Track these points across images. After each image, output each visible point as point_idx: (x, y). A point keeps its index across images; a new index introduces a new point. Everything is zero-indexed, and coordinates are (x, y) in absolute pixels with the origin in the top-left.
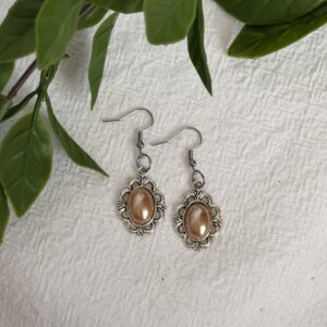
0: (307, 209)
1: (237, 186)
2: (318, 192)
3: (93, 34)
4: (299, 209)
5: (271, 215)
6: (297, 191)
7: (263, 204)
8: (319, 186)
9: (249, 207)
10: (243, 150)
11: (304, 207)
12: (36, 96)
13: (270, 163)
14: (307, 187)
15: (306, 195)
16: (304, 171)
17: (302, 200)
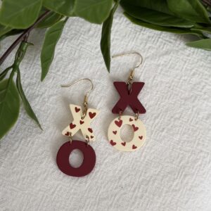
0: (139, 204)
1: (96, 182)
2: (147, 194)
4: (133, 203)
5: (115, 204)
6: (134, 191)
7: (112, 196)
8: (148, 191)
9: (101, 197)
10: (104, 160)
11: (137, 203)
12: (11, 70)
13: (121, 170)
14: (141, 190)
15: (139, 195)
16: (141, 179)
17: (136, 197)
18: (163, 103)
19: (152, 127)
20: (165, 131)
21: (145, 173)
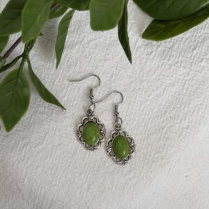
0: (186, 134)
1: (144, 119)
2: (193, 124)
3: (59, 21)
4: (181, 134)
5: (164, 137)
6: (180, 123)
7: (159, 130)
9: (150, 132)
10: (149, 97)
11: (184, 133)
12: (22, 58)
13: (165, 105)
14: (187, 121)
15: (186, 125)
16: (185, 110)
17: (183, 128)
18: (199, 34)
19: (191, 59)
20: (204, 60)
21: (189, 104)
